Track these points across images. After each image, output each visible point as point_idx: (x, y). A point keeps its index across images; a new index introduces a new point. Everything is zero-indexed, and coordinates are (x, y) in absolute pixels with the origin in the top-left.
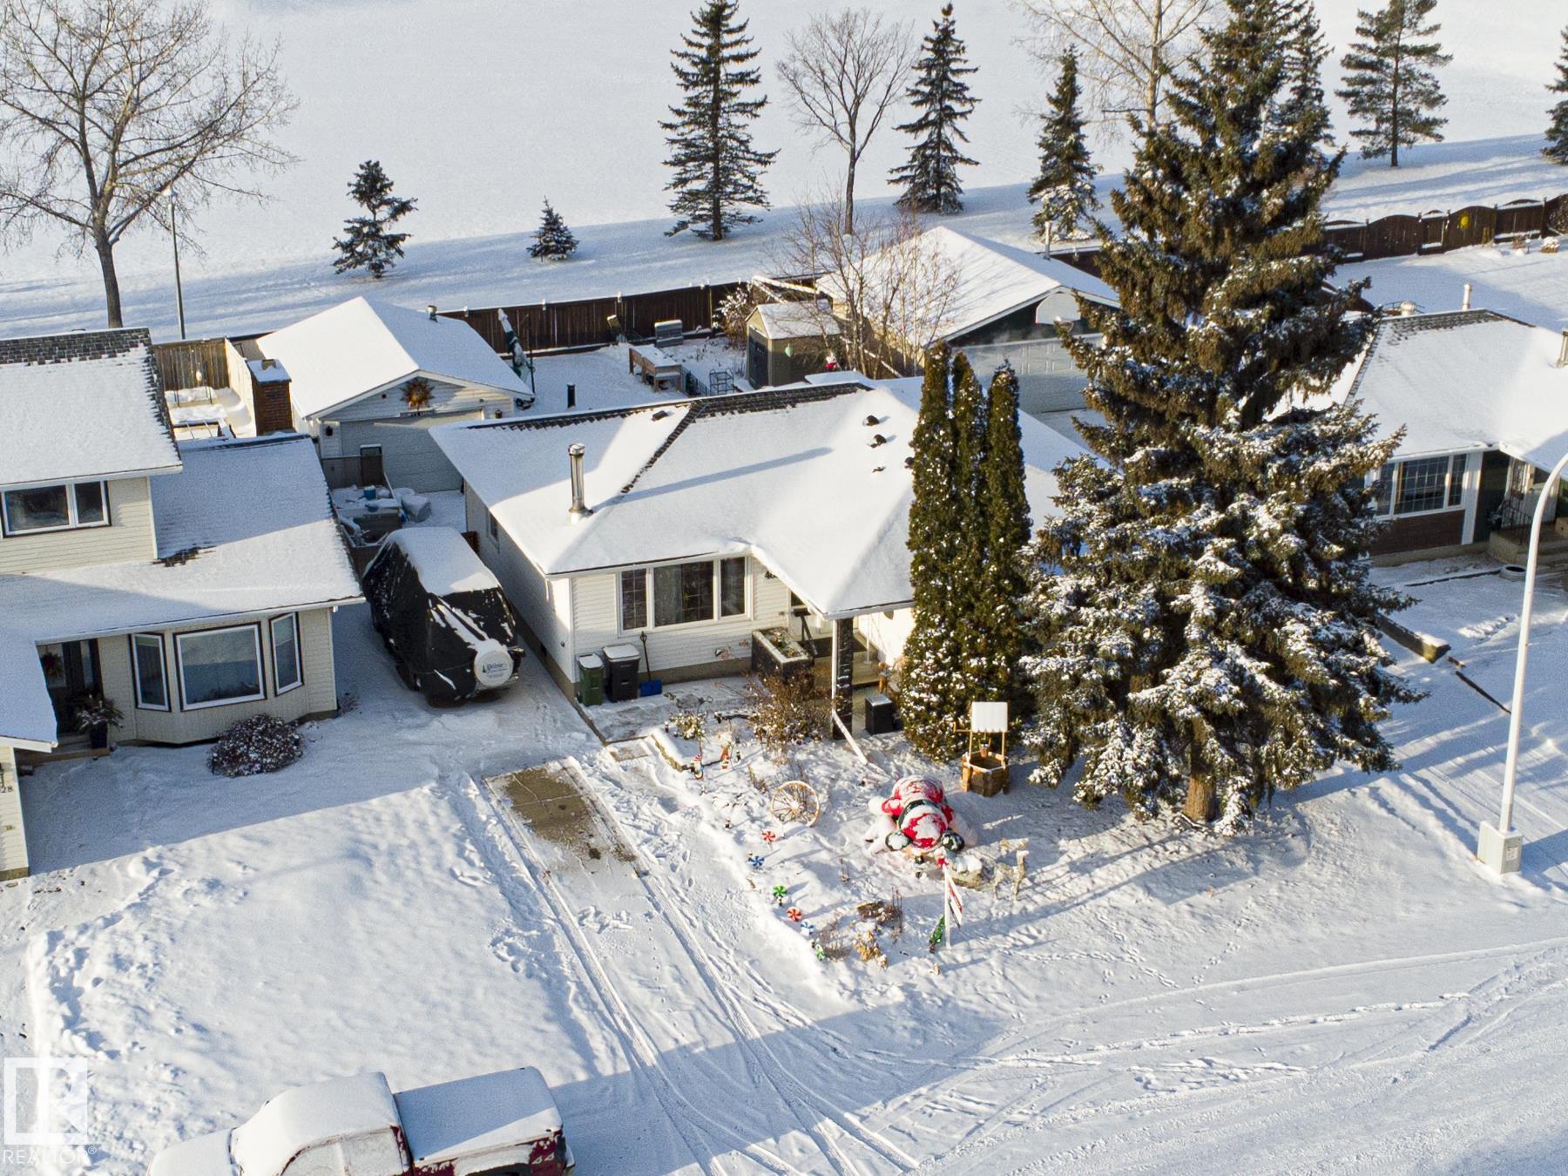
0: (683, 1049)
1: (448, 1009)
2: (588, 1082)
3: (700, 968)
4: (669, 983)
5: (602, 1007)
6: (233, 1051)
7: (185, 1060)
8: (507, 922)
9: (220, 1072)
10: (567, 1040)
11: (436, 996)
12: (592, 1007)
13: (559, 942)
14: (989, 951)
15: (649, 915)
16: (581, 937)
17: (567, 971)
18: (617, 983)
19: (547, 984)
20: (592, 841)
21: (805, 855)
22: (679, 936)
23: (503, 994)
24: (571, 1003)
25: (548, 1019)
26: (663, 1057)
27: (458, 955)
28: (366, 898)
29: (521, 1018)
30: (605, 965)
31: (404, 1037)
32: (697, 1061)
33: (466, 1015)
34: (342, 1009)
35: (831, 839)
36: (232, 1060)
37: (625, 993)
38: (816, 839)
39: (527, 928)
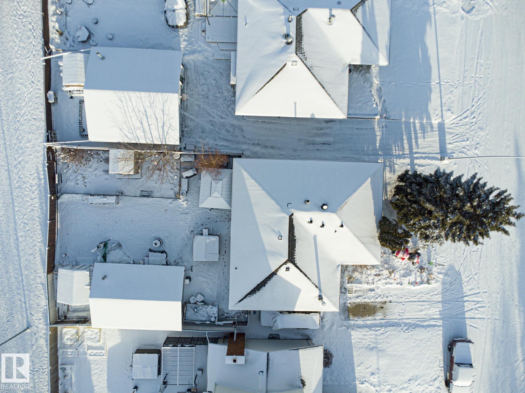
0: (440, 311)
1: (419, 343)
2: (443, 327)
3: (419, 301)
4: (422, 308)
5: (424, 320)
6: (417, 376)
7: (417, 383)
8: (399, 329)
9: (421, 379)
10: (432, 328)
11: (415, 345)
12: (425, 321)
13: (405, 321)
14: (434, 256)
15: (403, 305)
16: (404, 317)
17: (414, 322)
18: (419, 315)
19: (416, 326)
20: (378, 307)
21: (400, 275)
22: (410, 302)
23: (418, 334)
24: (422, 324)
25: (426, 329)
26: (440, 315)
27: (406, 339)
28: (385, 350)
29: (425, 333)
30: (414, 316)
31: (423, 351)
32: (443, 310)
33: (421, 341)
34: (413, 359)
35: (397, 268)
36: (419, 377)
37: (422, 315)
38: (397, 271)
39: (401, 326)
